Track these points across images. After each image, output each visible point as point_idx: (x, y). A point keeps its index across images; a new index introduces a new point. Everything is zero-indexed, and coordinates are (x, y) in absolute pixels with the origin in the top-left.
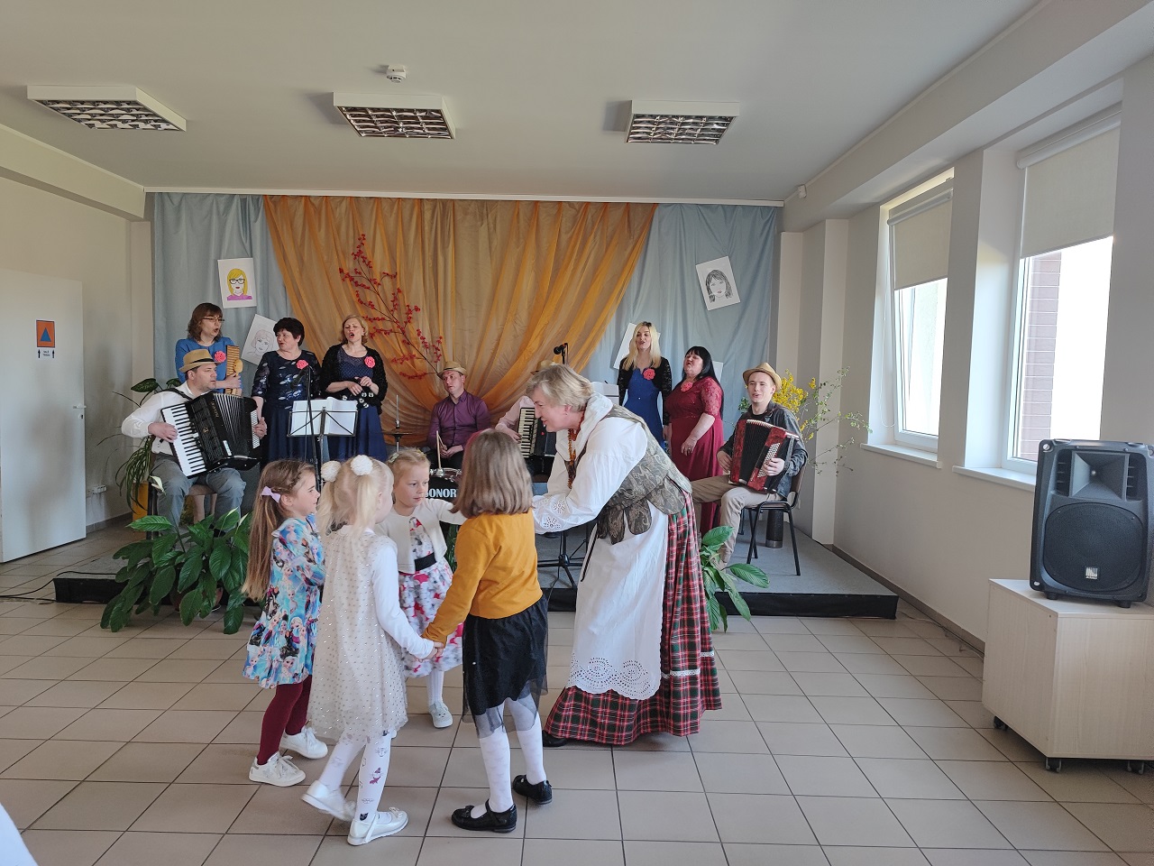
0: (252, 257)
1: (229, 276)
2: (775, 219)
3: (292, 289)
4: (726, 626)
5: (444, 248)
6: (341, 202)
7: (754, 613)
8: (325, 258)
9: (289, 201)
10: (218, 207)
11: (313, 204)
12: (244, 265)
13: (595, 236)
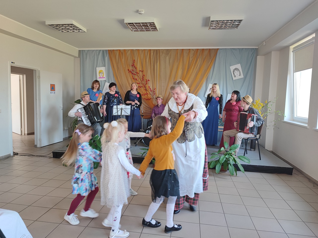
0: (105, 67)
1: (99, 72)
2: (255, 52)
3: (115, 75)
4: (236, 174)
5: (157, 63)
6: (128, 51)
7: (245, 171)
8: (124, 66)
9: (115, 51)
10: (96, 54)
11: (121, 52)
12: (103, 69)
13: (200, 59)
